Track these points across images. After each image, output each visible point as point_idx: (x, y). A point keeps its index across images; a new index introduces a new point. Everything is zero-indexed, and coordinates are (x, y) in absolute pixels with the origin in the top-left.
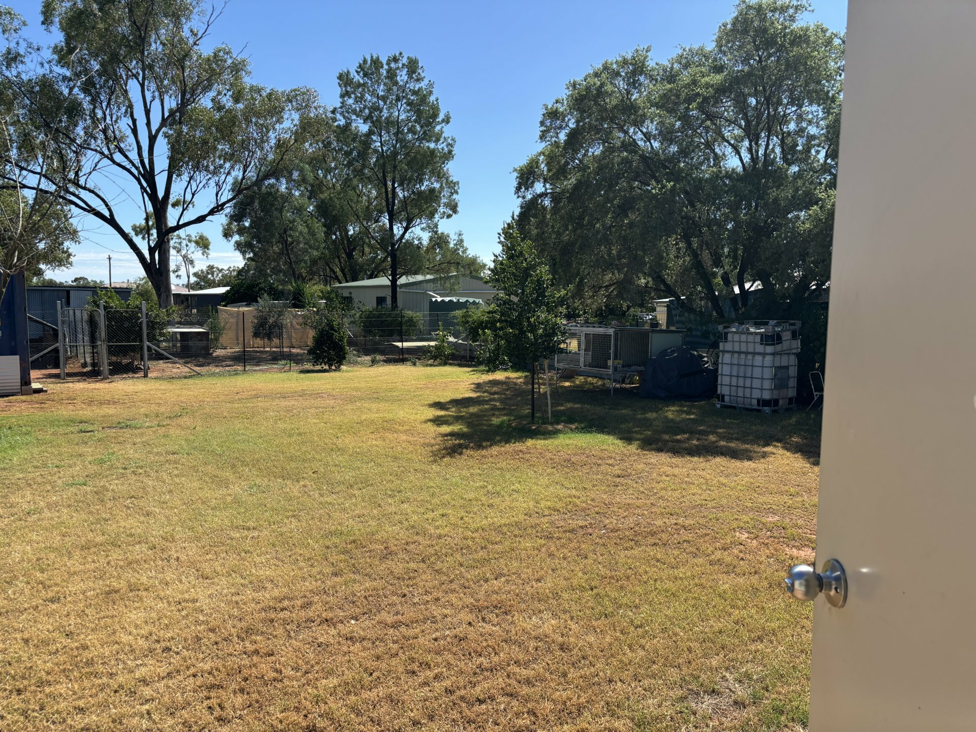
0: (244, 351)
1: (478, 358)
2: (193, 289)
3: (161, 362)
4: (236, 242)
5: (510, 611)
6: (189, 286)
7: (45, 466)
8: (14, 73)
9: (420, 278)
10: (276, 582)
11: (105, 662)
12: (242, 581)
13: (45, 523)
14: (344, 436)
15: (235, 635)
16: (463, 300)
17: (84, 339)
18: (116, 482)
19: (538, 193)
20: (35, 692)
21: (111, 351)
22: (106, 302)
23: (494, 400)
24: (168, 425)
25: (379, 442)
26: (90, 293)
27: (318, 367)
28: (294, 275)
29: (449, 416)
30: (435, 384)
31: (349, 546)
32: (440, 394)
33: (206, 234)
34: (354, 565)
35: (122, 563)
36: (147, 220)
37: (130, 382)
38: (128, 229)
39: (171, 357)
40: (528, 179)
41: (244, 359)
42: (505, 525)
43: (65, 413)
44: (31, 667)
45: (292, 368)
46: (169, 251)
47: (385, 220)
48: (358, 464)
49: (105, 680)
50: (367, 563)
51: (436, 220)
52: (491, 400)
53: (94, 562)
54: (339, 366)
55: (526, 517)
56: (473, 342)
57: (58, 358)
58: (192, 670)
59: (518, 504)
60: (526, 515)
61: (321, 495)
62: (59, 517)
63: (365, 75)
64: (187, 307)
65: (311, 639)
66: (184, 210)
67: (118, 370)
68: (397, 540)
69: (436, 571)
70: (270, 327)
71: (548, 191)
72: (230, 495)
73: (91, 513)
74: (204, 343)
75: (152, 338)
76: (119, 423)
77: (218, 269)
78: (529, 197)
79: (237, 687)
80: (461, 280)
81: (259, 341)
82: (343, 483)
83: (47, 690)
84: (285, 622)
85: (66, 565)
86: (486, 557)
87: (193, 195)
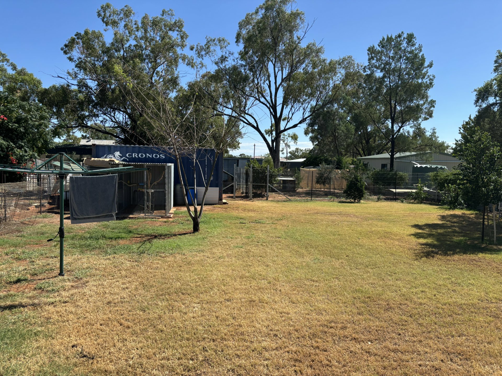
0: (312, 190)
1: (443, 201)
2: (289, 159)
3: (274, 193)
4: (310, 137)
5: (469, 358)
6: (287, 158)
7: (227, 237)
8: (224, 65)
9: (408, 154)
10: (327, 312)
11: (249, 335)
12: (311, 308)
13: (226, 263)
14: (363, 238)
15: (307, 336)
16: (434, 166)
17: (243, 181)
18: (254, 248)
19: (491, 103)
20: (220, 342)
21: (254, 187)
22: (253, 165)
23: (454, 226)
24: (276, 223)
25: (383, 244)
26: (246, 161)
27: (349, 200)
28: (338, 152)
29: (425, 233)
30: (415, 214)
31: (367, 300)
32: (418, 220)
33: (297, 133)
34: (369, 311)
35: (256, 288)
36: (271, 127)
37: (261, 201)
38: (263, 132)
39: (278, 191)
40: (484, 95)
41: (311, 194)
42: (464, 304)
43: (235, 214)
44: (219, 330)
45: (335, 200)
46: (280, 142)
47: (389, 123)
48: (371, 255)
49: (248, 344)
50: (377, 311)
51: (419, 122)
52: (452, 226)
53: (245, 285)
54: (360, 200)
55: (479, 302)
56: (440, 191)
57: (233, 189)
58: (287, 349)
59: (473, 293)
60: (479, 300)
61: (351, 269)
62: (231, 261)
63: (383, 47)
64: (285, 168)
65: (346, 348)
66: (288, 122)
67: (257, 196)
68: (395, 301)
69: (419, 324)
70: (324, 178)
71: (498, 102)
72: (305, 262)
73: (244, 261)
74: (293, 185)
75: (271, 182)
76: (256, 220)
77: (300, 149)
78: (484, 105)
79: (309, 364)
80: (433, 155)
81: (318, 186)
82: (363, 264)
83: (225, 343)
84: (333, 335)
85: (233, 285)
86: (452, 322)
87: (293, 114)
